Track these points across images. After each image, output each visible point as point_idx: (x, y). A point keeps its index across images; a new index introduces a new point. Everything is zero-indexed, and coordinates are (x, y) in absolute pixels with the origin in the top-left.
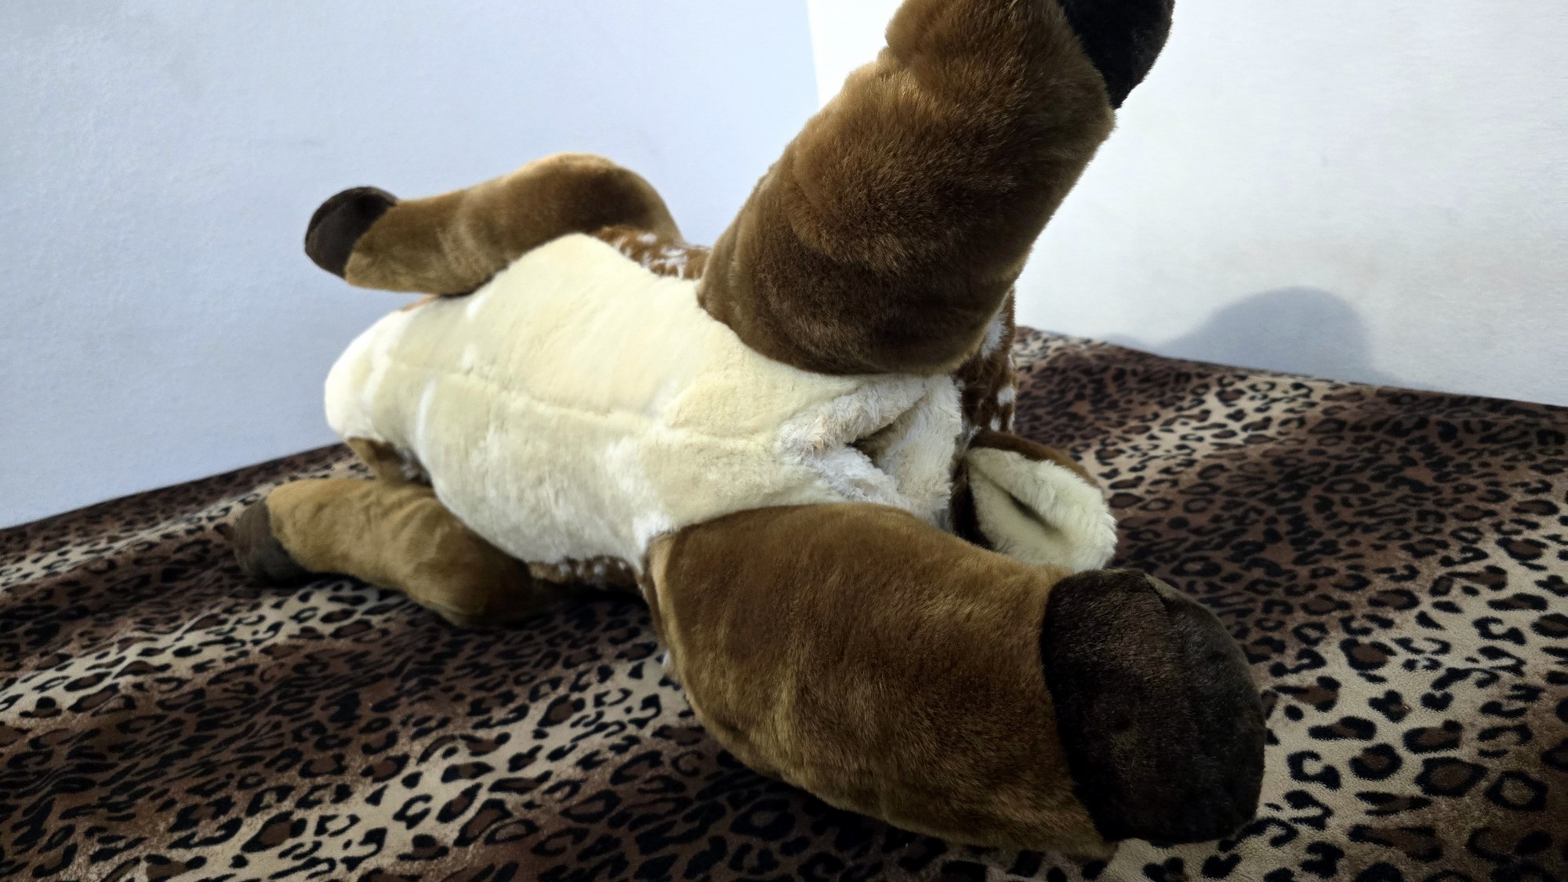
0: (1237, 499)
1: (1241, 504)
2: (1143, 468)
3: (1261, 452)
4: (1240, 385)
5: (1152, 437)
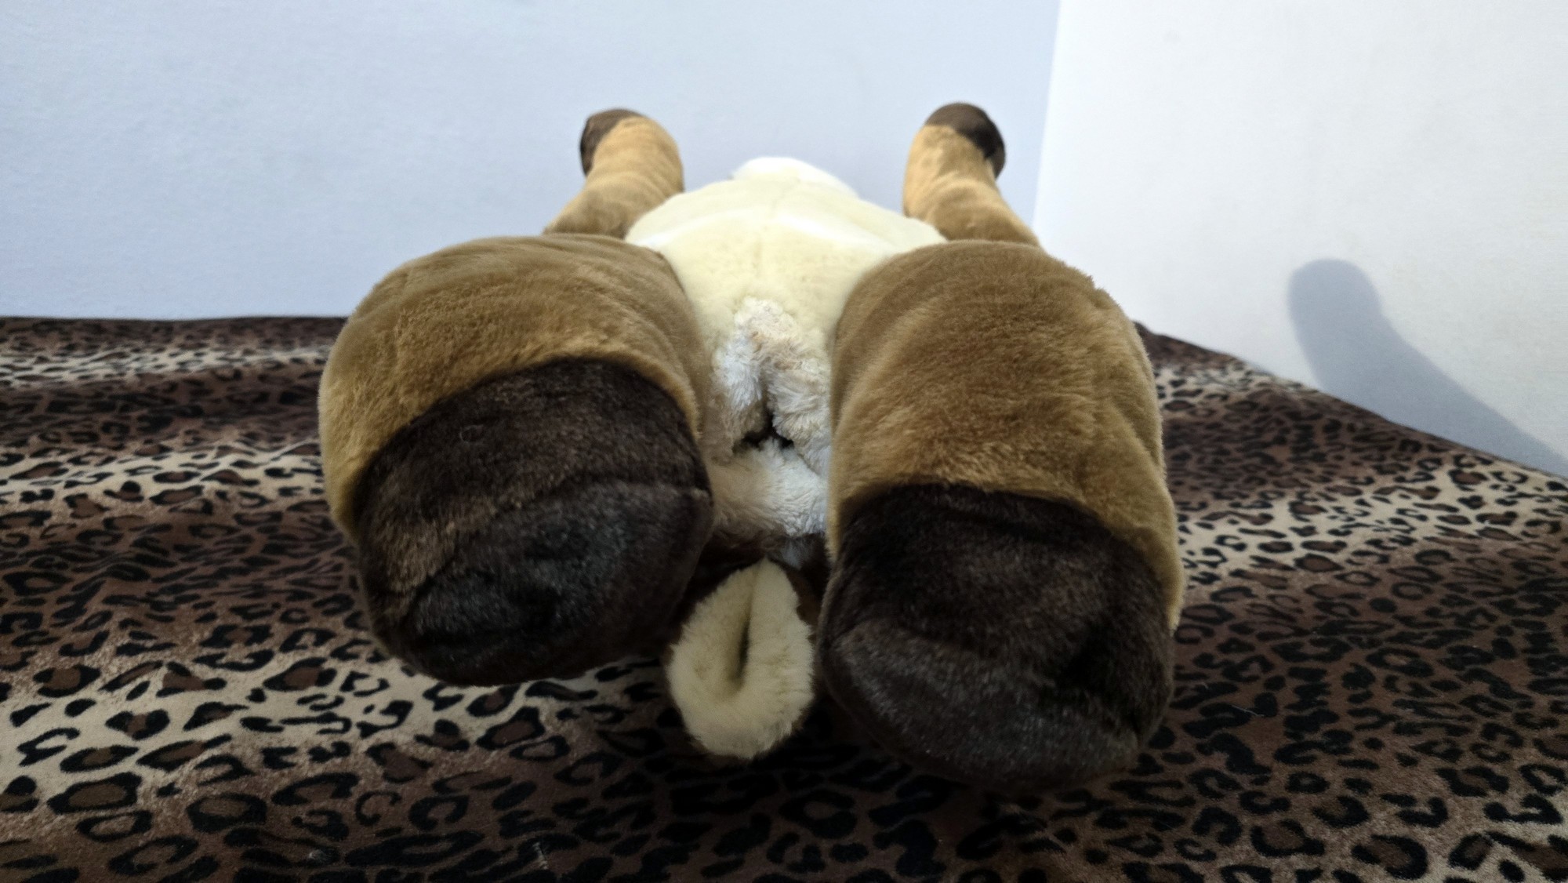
0: (1463, 596)
1: (1468, 603)
2: (1347, 533)
3: (1499, 549)
4: (1481, 469)
5: (1362, 502)
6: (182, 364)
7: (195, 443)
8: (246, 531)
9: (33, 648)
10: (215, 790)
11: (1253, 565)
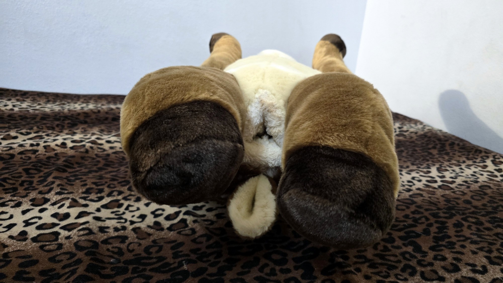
0: (495, 200)
1: (497, 203)
2: (456, 178)
5: (461, 169)
6: (82, 108)
7: (84, 131)
8: (98, 159)
9: (30, 191)
10: (83, 238)
11: (424, 187)
